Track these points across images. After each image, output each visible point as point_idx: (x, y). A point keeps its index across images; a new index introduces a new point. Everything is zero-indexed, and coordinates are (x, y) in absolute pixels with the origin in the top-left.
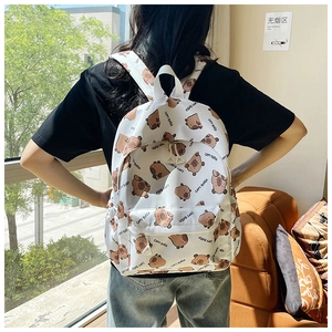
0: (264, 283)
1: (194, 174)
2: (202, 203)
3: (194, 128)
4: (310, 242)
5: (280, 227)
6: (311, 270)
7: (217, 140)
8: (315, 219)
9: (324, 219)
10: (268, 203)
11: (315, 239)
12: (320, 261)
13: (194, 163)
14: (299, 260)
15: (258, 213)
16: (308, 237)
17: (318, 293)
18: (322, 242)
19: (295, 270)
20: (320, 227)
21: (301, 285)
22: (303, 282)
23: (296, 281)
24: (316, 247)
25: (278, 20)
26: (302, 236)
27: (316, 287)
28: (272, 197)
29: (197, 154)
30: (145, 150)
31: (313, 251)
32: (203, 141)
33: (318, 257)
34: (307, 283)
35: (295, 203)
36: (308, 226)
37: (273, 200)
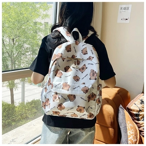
0: (111, 133)
1: (82, 73)
2: (84, 84)
3: (85, 54)
4: (135, 113)
5: (121, 106)
6: (134, 127)
7: (93, 58)
8: (138, 102)
9: (142, 102)
10: (116, 94)
11: (137, 111)
12: (139, 122)
13: (83, 68)
14: (128, 122)
15: (111, 98)
16: (134, 111)
17: (137, 138)
18: (141, 113)
19: (126, 127)
20: (140, 106)
21: (128, 134)
22: (130, 133)
23: (126, 132)
24: (137, 115)
25: (125, 9)
26: (131, 110)
27: (136, 135)
28: (118, 91)
29: (85, 65)
30: (63, 61)
31: (136, 117)
32: (88, 59)
33: (138, 120)
34: (132, 133)
35: (129, 94)
36: (134, 105)
37: (119, 92)
